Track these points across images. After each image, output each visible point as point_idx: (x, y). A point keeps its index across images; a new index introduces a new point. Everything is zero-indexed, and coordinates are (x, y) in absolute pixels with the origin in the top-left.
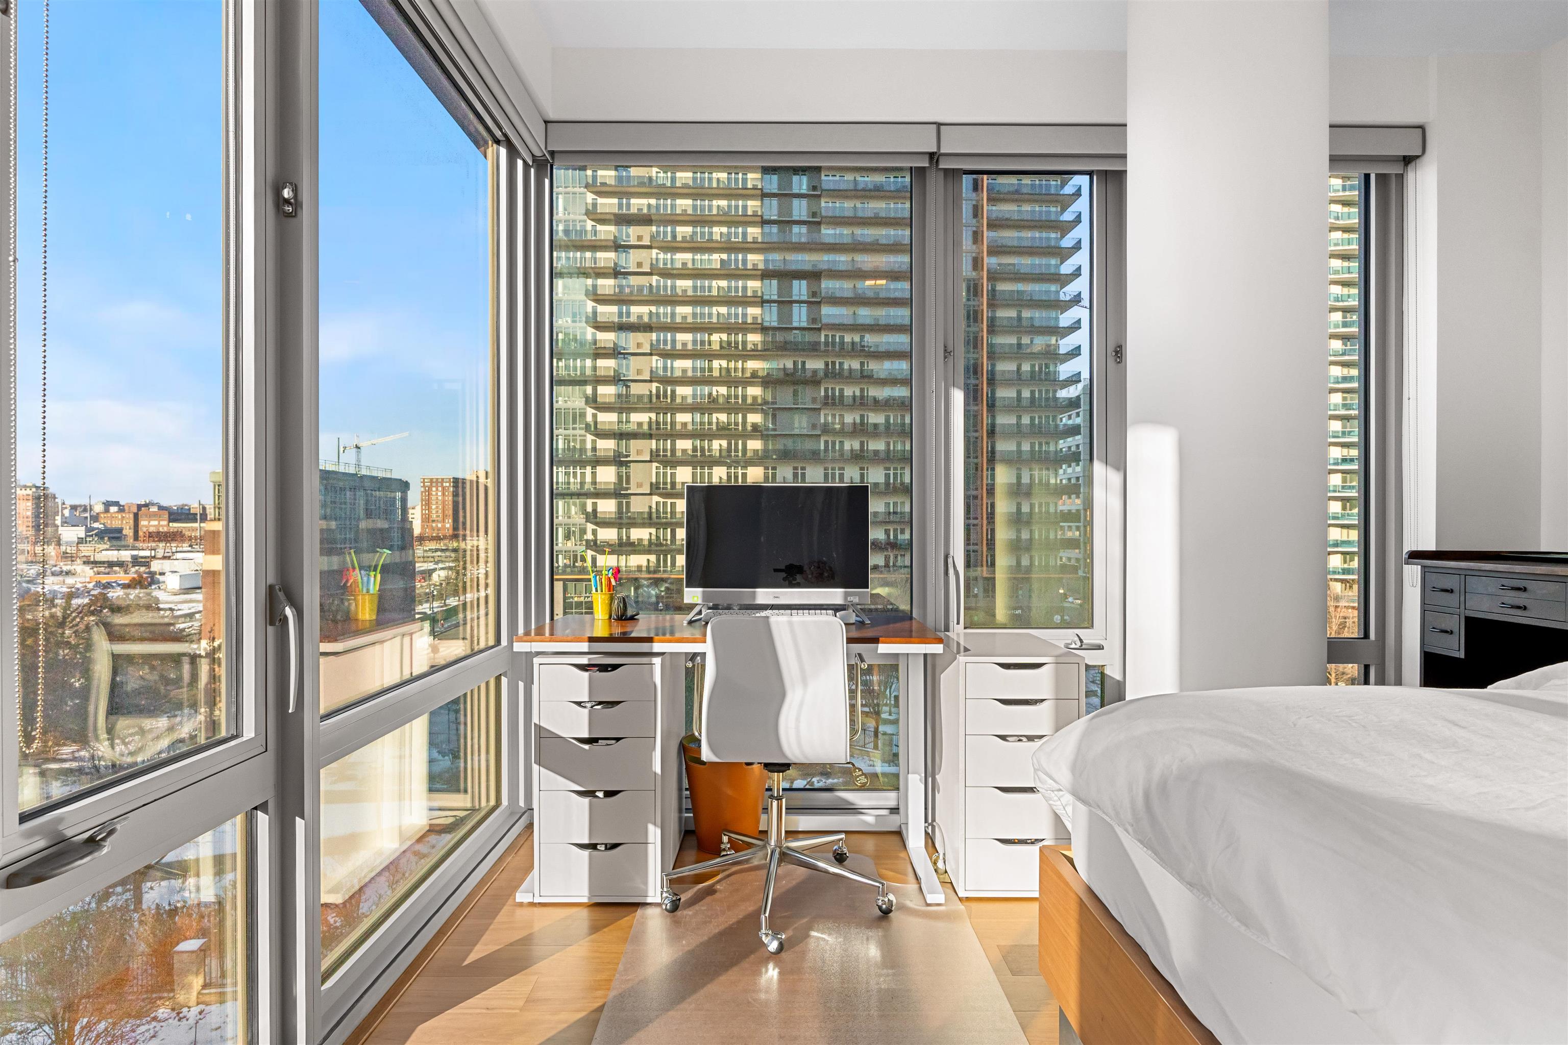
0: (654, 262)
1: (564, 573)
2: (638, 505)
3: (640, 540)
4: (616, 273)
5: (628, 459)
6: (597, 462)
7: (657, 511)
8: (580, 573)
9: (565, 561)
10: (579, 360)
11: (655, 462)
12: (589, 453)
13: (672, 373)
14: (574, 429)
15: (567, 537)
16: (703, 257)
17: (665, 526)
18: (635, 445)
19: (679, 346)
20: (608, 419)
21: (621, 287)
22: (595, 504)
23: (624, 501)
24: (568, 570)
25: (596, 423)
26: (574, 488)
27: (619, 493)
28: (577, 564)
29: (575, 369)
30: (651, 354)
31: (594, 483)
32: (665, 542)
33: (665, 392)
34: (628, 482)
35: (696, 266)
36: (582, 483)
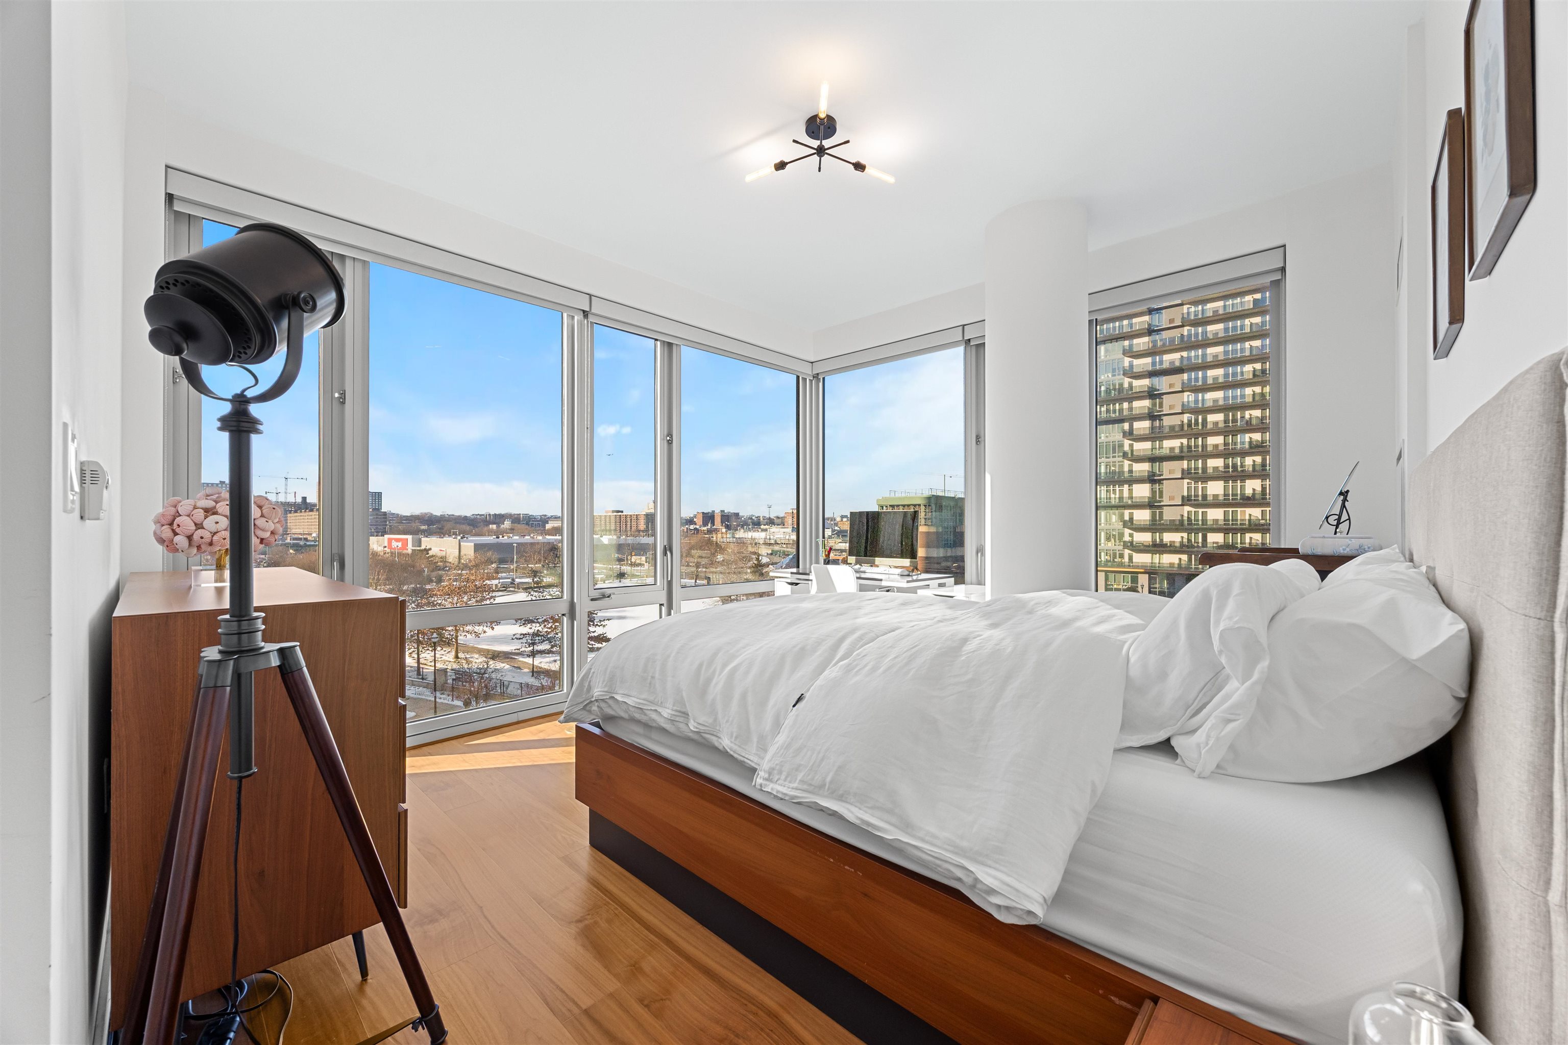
0: (1185, 316)
5: (1162, 477)
7: (1189, 519)
9: (1106, 557)
15: (1108, 539)
20: (1143, 447)
23: (1158, 511)
28: (1116, 560)
29: (1114, 411)
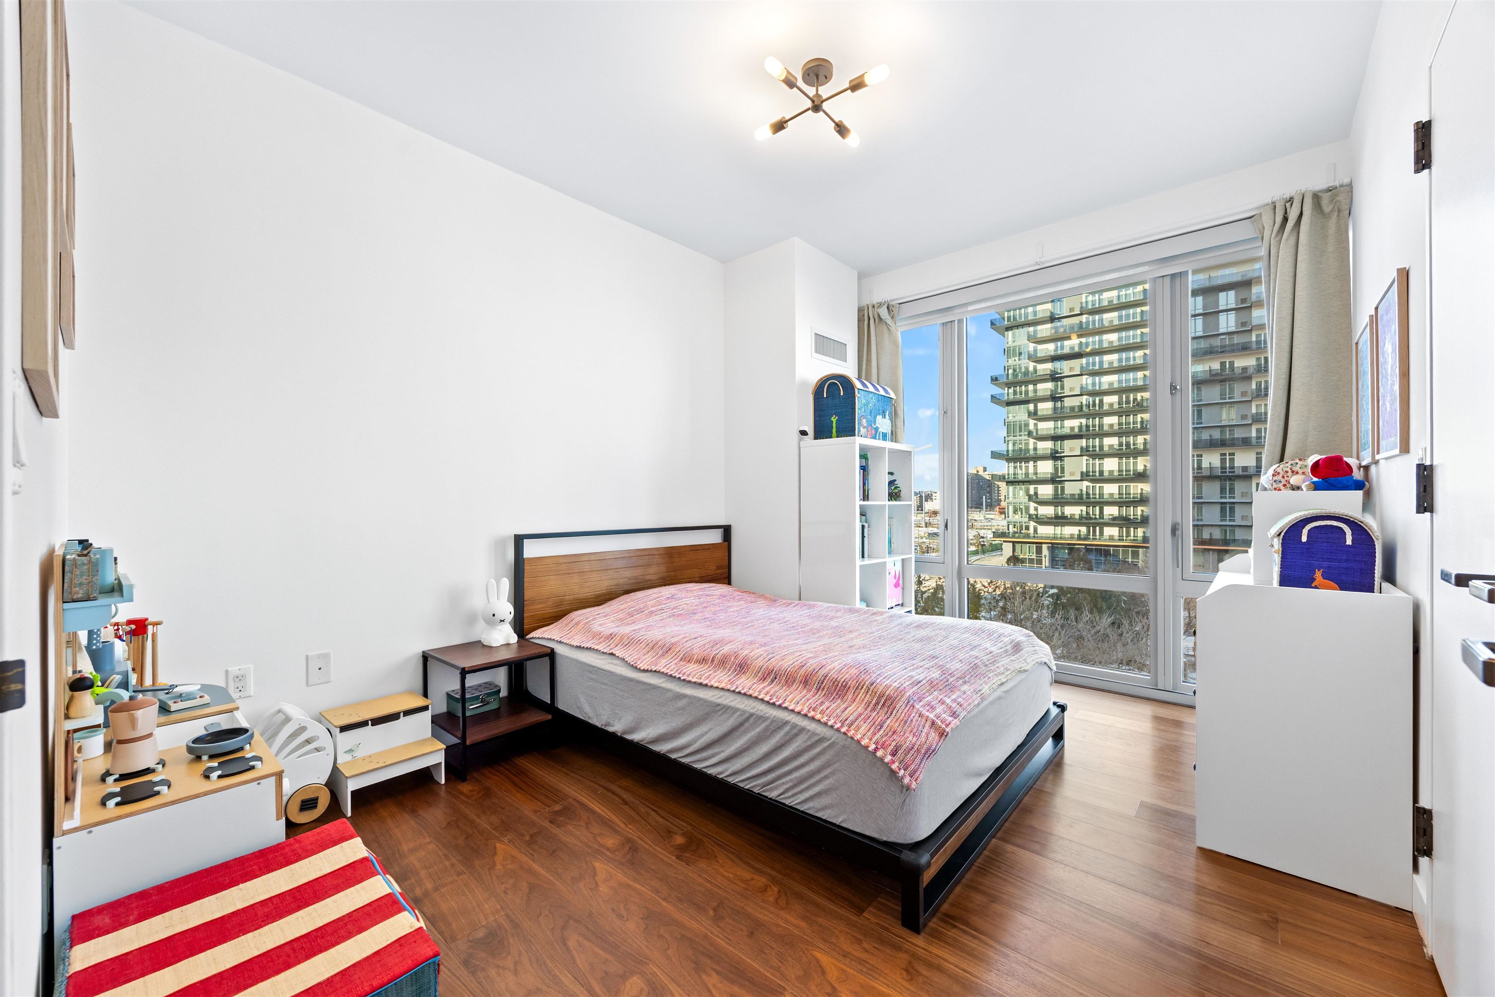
1: (1014, 537)
2: (1071, 489)
3: (1072, 515)
4: (1052, 319)
6: (1036, 458)
8: (1024, 537)
10: (1023, 387)
11: (1085, 455)
12: (1032, 452)
13: (1100, 387)
14: (1020, 435)
16: (1128, 292)
17: (1094, 504)
18: (1067, 443)
19: (1106, 366)
21: (1056, 328)
22: (1036, 489)
24: (1017, 535)
25: (1037, 430)
26: (1020, 477)
27: (1054, 480)
30: (1081, 375)
31: (1036, 474)
32: (1093, 517)
33: (1094, 402)
34: (1063, 471)
35: (1121, 301)
36: (1027, 474)
